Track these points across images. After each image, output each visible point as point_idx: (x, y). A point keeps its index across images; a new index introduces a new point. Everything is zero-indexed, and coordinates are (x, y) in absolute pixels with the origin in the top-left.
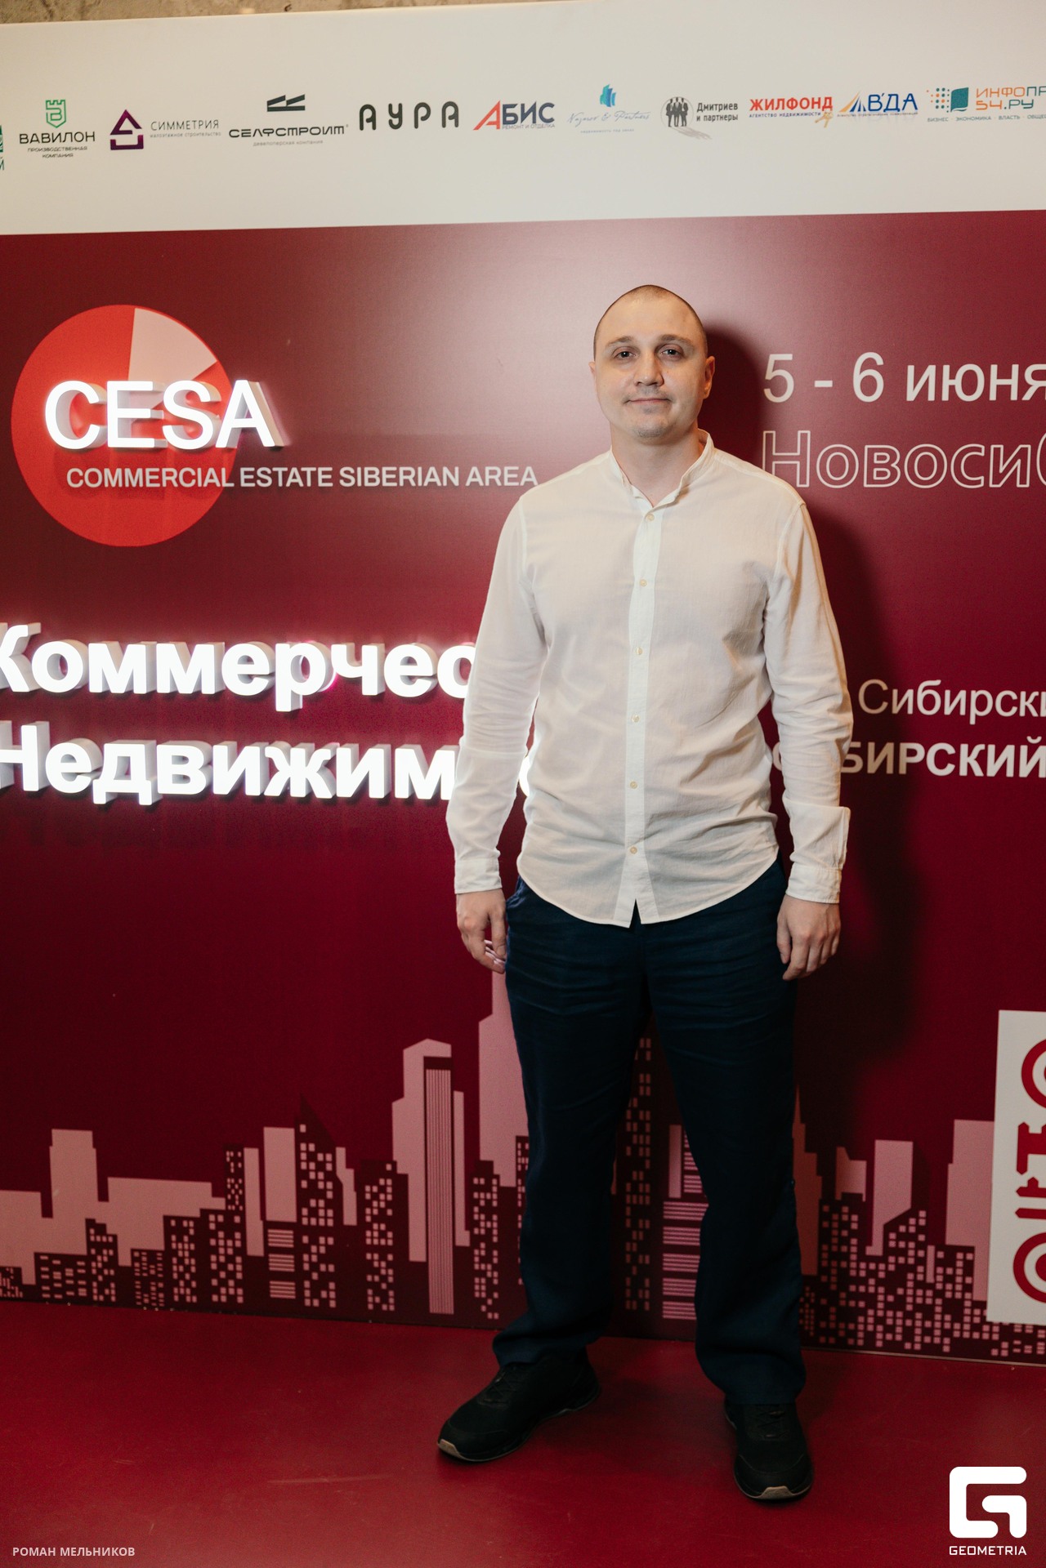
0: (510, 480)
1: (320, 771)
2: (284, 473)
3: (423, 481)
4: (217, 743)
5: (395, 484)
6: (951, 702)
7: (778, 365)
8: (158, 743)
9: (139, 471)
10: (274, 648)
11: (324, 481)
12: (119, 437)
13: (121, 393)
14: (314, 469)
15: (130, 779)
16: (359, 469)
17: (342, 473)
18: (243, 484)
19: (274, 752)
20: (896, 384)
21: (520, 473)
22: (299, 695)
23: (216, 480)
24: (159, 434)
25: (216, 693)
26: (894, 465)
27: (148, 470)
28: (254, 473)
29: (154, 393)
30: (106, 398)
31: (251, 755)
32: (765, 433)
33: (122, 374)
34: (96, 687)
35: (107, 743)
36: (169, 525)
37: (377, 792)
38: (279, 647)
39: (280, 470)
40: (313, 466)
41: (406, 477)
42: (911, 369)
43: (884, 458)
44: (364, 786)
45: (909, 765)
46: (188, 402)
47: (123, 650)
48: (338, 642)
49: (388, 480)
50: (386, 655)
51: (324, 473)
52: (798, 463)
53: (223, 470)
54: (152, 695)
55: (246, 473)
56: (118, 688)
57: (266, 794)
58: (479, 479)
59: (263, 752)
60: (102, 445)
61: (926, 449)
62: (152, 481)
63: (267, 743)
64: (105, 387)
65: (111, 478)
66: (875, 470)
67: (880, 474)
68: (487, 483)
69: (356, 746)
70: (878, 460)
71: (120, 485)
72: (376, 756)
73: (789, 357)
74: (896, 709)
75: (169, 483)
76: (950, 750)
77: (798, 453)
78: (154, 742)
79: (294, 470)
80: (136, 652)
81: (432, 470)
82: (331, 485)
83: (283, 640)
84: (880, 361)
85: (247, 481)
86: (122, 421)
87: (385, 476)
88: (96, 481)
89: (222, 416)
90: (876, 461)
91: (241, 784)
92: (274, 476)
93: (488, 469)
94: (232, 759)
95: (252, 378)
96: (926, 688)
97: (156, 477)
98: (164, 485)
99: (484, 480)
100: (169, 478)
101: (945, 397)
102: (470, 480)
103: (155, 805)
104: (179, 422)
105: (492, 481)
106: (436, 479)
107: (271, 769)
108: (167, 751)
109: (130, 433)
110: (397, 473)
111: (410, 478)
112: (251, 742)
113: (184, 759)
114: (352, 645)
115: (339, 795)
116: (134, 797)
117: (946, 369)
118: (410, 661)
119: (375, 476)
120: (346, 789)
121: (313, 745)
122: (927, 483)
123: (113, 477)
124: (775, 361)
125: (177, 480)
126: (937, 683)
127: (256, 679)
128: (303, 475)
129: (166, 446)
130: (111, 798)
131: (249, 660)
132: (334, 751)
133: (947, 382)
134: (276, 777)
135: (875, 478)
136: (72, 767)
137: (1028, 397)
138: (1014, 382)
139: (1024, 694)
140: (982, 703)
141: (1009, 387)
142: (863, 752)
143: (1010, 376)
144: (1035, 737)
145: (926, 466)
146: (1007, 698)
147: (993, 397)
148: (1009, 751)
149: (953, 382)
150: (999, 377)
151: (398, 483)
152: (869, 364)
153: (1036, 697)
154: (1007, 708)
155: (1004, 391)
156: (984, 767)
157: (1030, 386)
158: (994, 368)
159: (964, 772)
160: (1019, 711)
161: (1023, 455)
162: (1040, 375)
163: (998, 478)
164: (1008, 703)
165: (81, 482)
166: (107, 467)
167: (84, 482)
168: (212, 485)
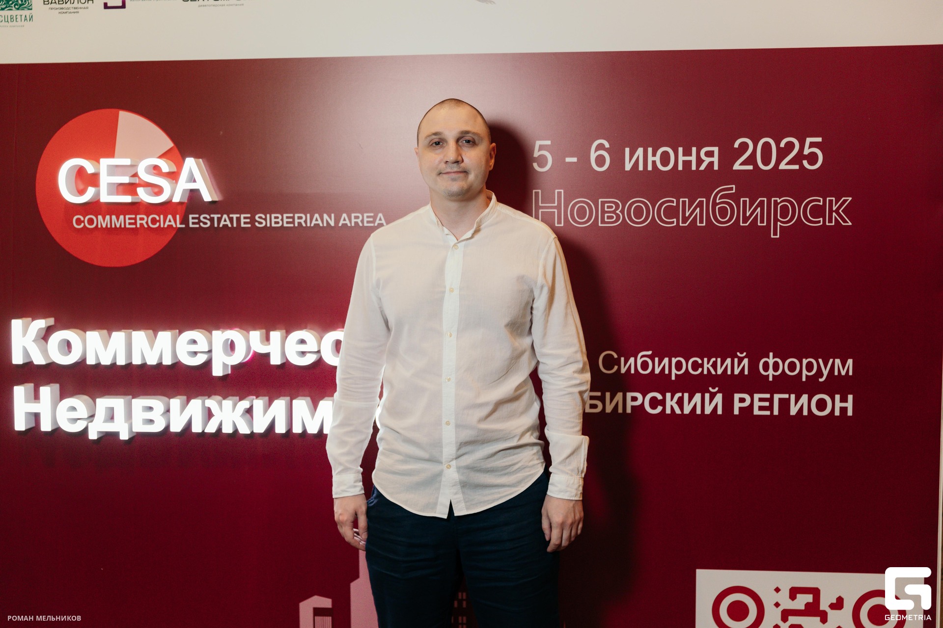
0: (368, 222)
1: (243, 415)
2: (218, 218)
3: (311, 223)
4: (172, 398)
5: (292, 225)
6: (659, 365)
7: (541, 148)
8: (133, 398)
9: (122, 217)
10: (211, 334)
11: (245, 223)
12: (108, 195)
13: (110, 166)
14: (238, 216)
15: (114, 422)
16: (268, 216)
17: (257, 218)
18: (191, 225)
19: (211, 403)
20: (617, 160)
21: (375, 218)
22: (228, 365)
23: (173, 223)
24: (134, 193)
25: (172, 364)
26: (618, 212)
27: (127, 217)
28: (198, 218)
29: (132, 166)
30: (99, 169)
31: (196, 405)
32: (534, 191)
33: (111, 154)
34: (91, 361)
35: (98, 398)
36: (140, 253)
37: (280, 429)
38: (215, 333)
39: (216, 216)
40: (237, 214)
41: (299, 221)
42: (627, 150)
43: (612, 207)
44: (272, 426)
45: (633, 407)
46: (155, 172)
47: (110, 336)
48: (255, 329)
49: (288, 223)
50: (287, 337)
51: (245, 218)
52: (556, 211)
53: (178, 217)
54: (129, 366)
55: (193, 218)
56: (106, 361)
57: (206, 431)
58: (347, 222)
59: (203, 403)
60: (96, 200)
61: (638, 201)
62: (130, 224)
63: (207, 397)
64: (98, 162)
65: (103, 222)
66: (606, 215)
67: (609, 217)
68: (353, 225)
69: (267, 398)
71: (109, 226)
72: (280, 405)
73: (548, 142)
74: (623, 370)
75: (141, 225)
76: (660, 397)
77: (556, 204)
78: (131, 397)
79: (225, 216)
80: (119, 337)
81: (317, 216)
82: (249, 226)
83: (218, 328)
84: (607, 145)
85: (193, 223)
86: (110, 185)
87: (285, 220)
88: (93, 223)
89: (177, 182)
90: (606, 209)
91: (189, 425)
92: (212, 220)
93: (353, 215)
94: (183, 407)
95: (196, 156)
96: (642, 356)
97: (133, 221)
98: (138, 226)
99: (351, 222)
100: (141, 222)
101: (650, 168)
102: (342, 222)
103: (131, 440)
104: (147, 185)
105: (356, 223)
106: (319, 222)
107: (209, 414)
108: (139, 403)
109: (115, 193)
110: (293, 218)
111: (302, 221)
112: (195, 397)
113: (151, 409)
114: (264, 331)
115: (254, 431)
116: (116, 434)
117: (650, 150)
118: (303, 342)
119: (279, 220)
120: (260, 427)
121: (238, 398)
122: (639, 223)
123: (104, 221)
124: (540, 145)
125: (147, 223)
126: (650, 353)
127: (199, 355)
128: (231, 220)
129: (139, 201)
130: (101, 435)
131: (194, 342)
132: (252, 402)
133: (650, 159)
134: (212, 419)
135: (606, 220)
136: (74, 415)
137: (702, 168)
138: (693, 158)
139: (706, 360)
140: (679, 366)
141: (691, 161)
142: (602, 399)
143: (691, 155)
144: (714, 388)
145: (638, 212)
146: (695, 363)
147: (680, 168)
148: (698, 397)
149: (654, 159)
150: (684, 155)
151: (294, 224)
152: (600, 147)
153: (714, 361)
154: (695, 369)
155: (687, 164)
156: (682, 408)
157: (704, 161)
158: (680, 150)
159: (668, 411)
160: (703, 371)
161: (700, 205)
162: (710, 154)
163: (685, 220)
164: (696, 366)
165: (82, 225)
166: (100, 214)
167: (85, 225)
168: (170, 226)
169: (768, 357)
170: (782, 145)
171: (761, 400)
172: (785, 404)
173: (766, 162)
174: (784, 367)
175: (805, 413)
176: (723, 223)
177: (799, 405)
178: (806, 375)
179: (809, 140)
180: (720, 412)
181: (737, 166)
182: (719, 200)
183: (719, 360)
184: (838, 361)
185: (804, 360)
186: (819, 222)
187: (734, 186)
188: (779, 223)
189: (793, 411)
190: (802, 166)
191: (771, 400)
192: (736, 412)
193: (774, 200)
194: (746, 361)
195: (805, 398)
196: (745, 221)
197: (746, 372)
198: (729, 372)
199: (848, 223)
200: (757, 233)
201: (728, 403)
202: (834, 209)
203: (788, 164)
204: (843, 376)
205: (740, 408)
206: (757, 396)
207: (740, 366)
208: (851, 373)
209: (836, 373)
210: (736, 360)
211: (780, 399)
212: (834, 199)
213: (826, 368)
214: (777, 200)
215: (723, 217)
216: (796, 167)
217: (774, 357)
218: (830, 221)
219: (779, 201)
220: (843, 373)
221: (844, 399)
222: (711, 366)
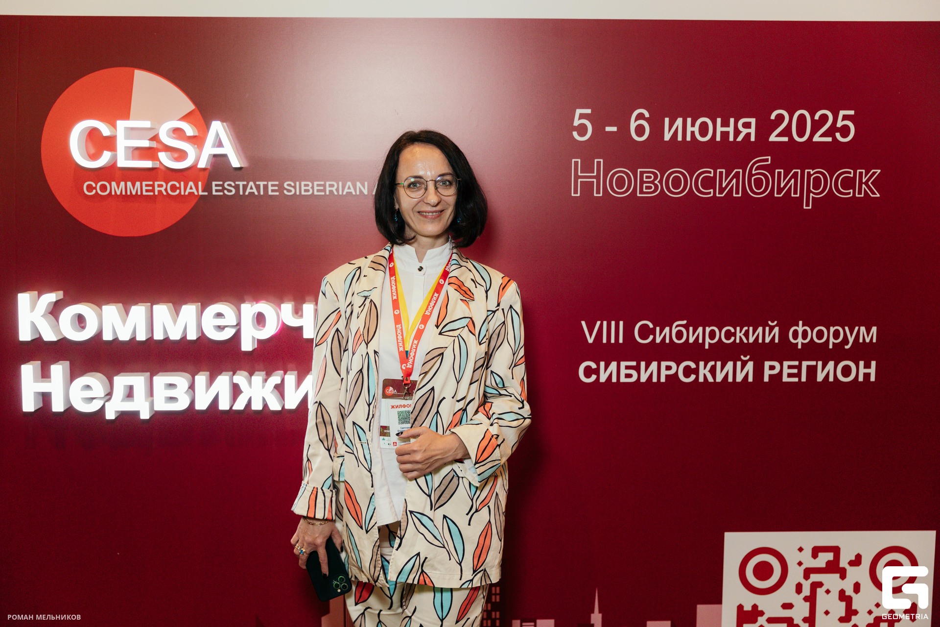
1: (272, 392)
2: (243, 185)
3: (343, 191)
4: (197, 373)
5: (323, 193)
6: (693, 335)
7: (581, 116)
8: (152, 375)
9: (138, 184)
11: (273, 191)
12: (125, 160)
13: (126, 129)
14: (266, 183)
15: (133, 401)
16: (298, 183)
17: (286, 185)
18: (214, 193)
19: (240, 378)
20: (657, 130)
22: (255, 340)
23: (194, 190)
25: (197, 339)
26: (656, 182)
27: (144, 183)
28: (222, 186)
29: (150, 129)
30: (116, 132)
31: (223, 382)
32: (574, 160)
33: (126, 116)
34: (107, 336)
35: (116, 376)
36: (159, 222)
38: (244, 306)
39: (241, 184)
40: (265, 181)
41: (331, 189)
42: (667, 120)
43: (650, 177)
44: (304, 402)
45: (667, 376)
46: (174, 136)
47: (128, 310)
48: (284, 302)
49: (318, 191)
51: (272, 185)
52: (595, 180)
53: (200, 183)
54: (150, 340)
55: (216, 185)
56: (124, 336)
57: (234, 408)
59: (231, 379)
60: (112, 163)
61: (677, 172)
62: (147, 191)
63: (231, 373)
64: (115, 125)
65: (117, 188)
66: (645, 185)
67: (647, 188)
69: (298, 373)
70: (646, 178)
71: (124, 193)
73: (589, 111)
74: (658, 340)
75: (160, 192)
76: (693, 365)
77: (595, 174)
78: (148, 374)
79: (251, 183)
80: (138, 311)
81: (349, 183)
82: (277, 193)
83: (244, 302)
84: (647, 115)
85: (217, 191)
86: (127, 148)
87: (316, 188)
88: (106, 191)
89: (202, 145)
90: (645, 180)
91: (215, 401)
94: (209, 385)
95: (223, 121)
96: (677, 326)
97: (151, 188)
98: (156, 193)
100: (160, 189)
101: (689, 138)
106: (352, 190)
108: (160, 381)
109: (131, 157)
110: (324, 186)
111: (334, 189)
112: (220, 373)
113: (172, 386)
114: (293, 303)
115: (287, 407)
116: (136, 414)
117: (689, 120)
119: (309, 188)
120: (292, 403)
121: (264, 373)
122: (677, 194)
123: (118, 188)
124: (580, 114)
125: (166, 190)
126: (684, 322)
127: (226, 329)
128: (258, 187)
129: (159, 166)
130: (119, 414)
131: (219, 315)
132: (282, 377)
133: (689, 129)
134: (241, 396)
135: (644, 190)
136: (89, 394)
137: (740, 139)
138: (731, 129)
139: (738, 329)
140: (712, 335)
141: (728, 133)
142: (637, 369)
143: (728, 126)
144: (745, 356)
145: (676, 183)
146: (728, 332)
147: (718, 139)
148: (730, 365)
149: (693, 129)
150: (722, 126)
151: (325, 193)
152: (640, 116)
153: (746, 330)
154: (728, 338)
155: (725, 135)
156: (714, 376)
157: (741, 132)
158: (719, 120)
159: (701, 379)
160: (735, 340)
161: (737, 176)
162: (747, 125)
163: (722, 190)
164: (728, 335)
165: (94, 191)
166: (113, 181)
167: (97, 191)
168: (191, 194)
169: (798, 326)
170: (817, 117)
171: (790, 367)
172: (812, 371)
173: (801, 133)
174: (812, 335)
175: (831, 379)
176: (759, 194)
177: (826, 371)
178: (833, 343)
179: (842, 113)
180: (750, 379)
181: (773, 138)
182: (755, 170)
183: (751, 329)
184: (863, 329)
185: (831, 328)
186: (849, 193)
187: (769, 158)
188: (811, 195)
189: (820, 377)
190: (835, 138)
191: (799, 367)
192: (766, 379)
193: (807, 172)
194: (776, 330)
195: (831, 364)
196: (778, 193)
197: (777, 341)
198: (760, 341)
199: (876, 194)
200: (791, 204)
201: (759, 371)
202: (864, 180)
203: (822, 136)
204: (868, 343)
205: (770, 376)
206: (786, 364)
207: (770, 334)
208: (874, 341)
209: (861, 341)
210: (767, 329)
211: (808, 366)
212: (864, 171)
213: (851, 335)
214: (810, 172)
215: (759, 186)
216: (829, 139)
217: (803, 326)
218: (860, 193)
219: (812, 173)
220: (868, 340)
221: (867, 366)
222: (743, 335)
